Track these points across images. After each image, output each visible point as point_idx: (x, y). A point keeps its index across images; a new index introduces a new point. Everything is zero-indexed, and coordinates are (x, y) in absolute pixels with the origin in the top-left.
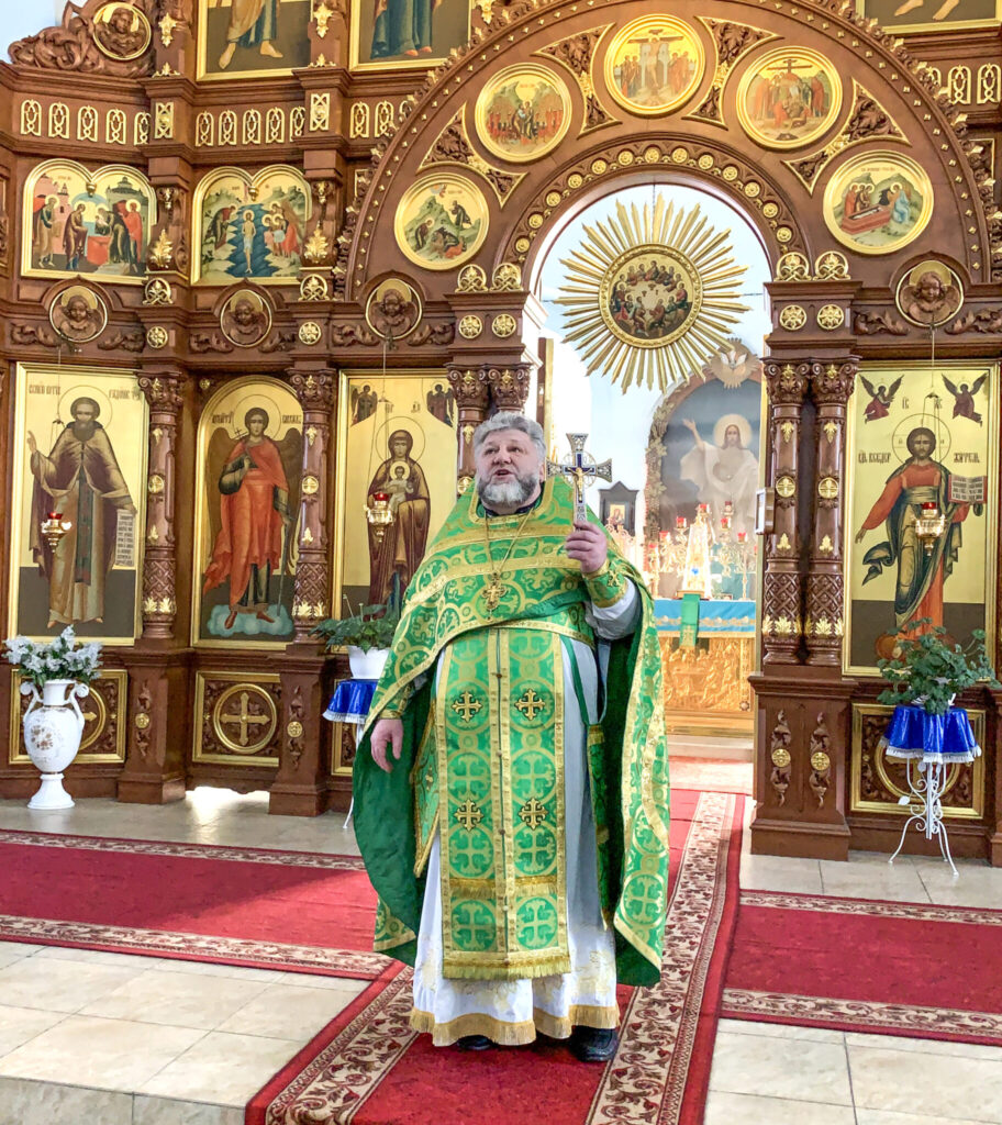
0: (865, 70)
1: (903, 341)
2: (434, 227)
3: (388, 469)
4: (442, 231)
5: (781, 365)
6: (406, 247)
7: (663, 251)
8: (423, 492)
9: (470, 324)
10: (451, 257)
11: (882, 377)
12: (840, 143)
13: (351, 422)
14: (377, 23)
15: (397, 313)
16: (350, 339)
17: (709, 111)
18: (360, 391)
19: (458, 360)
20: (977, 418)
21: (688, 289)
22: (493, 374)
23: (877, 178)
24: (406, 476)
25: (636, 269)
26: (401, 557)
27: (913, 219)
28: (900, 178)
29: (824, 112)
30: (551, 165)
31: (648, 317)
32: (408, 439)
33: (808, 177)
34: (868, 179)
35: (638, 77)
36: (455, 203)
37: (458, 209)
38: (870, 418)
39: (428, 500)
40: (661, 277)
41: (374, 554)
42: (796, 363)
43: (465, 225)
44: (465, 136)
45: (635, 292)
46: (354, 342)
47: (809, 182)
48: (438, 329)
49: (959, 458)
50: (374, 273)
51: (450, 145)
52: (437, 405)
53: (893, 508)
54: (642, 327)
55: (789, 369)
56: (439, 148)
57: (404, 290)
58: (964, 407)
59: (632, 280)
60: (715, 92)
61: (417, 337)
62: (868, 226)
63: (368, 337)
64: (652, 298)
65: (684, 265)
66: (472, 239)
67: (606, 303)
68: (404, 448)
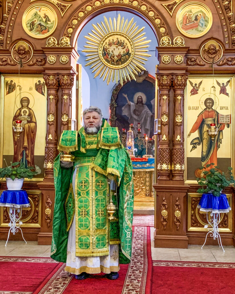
1: (204, 68)
2: (37, 23)
3: (20, 111)
4: (40, 24)
5: (162, 75)
6: (27, 29)
7: (120, 34)
8: (34, 120)
9: (52, 58)
10: (43, 34)
11: (195, 80)
13: (5, 94)
15: (23, 54)
16: (5, 63)
18: (9, 82)
19: (47, 72)
20: (227, 94)
21: (130, 48)
22: (60, 77)
23: (194, 11)
24: (27, 114)
25: (111, 41)
26: (26, 144)
27: (206, 26)
28: (201, 11)
31: (116, 58)
32: (28, 101)
33: (171, 10)
36: (45, 14)
37: (46, 16)
38: (192, 94)
39: (36, 123)
40: (120, 44)
41: (15, 143)
42: (168, 75)
43: (49, 23)
45: (111, 49)
46: (6, 64)
47: (171, 12)
48: (39, 60)
49: (222, 108)
50: (14, 39)
52: (39, 88)
53: (200, 125)
54: (113, 61)
55: (165, 77)
58: (223, 91)
59: (110, 45)
61: (31, 63)
62: (191, 28)
63: (12, 63)
64: (117, 51)
65: (128, 40)
66: (51, 28)
68: (26, 104)
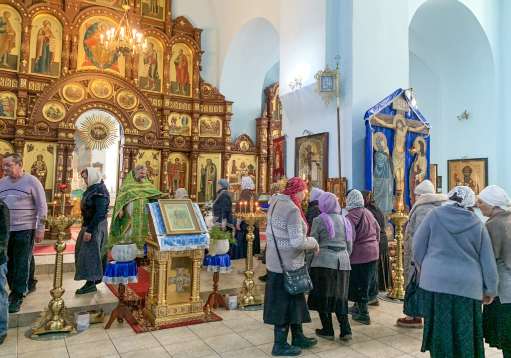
0: (140, 98)
1: (146, 146)
2: (52, 112)
3: (36, 163)
4: (54, 114)
6: (45, 116)
7: (102, 124)
8: (45, 168)
9: (63, 135)
10: (56, 119)
11: (141, 151)
12: (136, 110)
13: (27, 152)
14: (36, 65)
15: (43, 130)
16: (30, 134)
17: (112, 99)
18: (30, 145)
19: (59, 142)
20: (157, 159)
21: (107, 131)
22: (68, 145)
23: (142, 117)
24: (41, 165)
25: (96, 127)
27: (148, 125)
29: (133, 103)
30: (79, 104)
31: (98, 136)
32: (42, 157)
33: (130, 115)
34: (140, 117)
35: (98, 91)
36: (57, 108)
37: (58, 110)
38: (140, 158)
39: (47, 170)
40: (101, 129)
42: (129, 149)
43: (60, 113)
44: (60, 95)
45: (96, 131)
46: (32, 135)
48: (53, 134)
50: (37, 121)
51: (57, 96)
52: (50, 150)
54: (97, 138)
55: (127, 150)
56: (54, 97)
57: (45, 125)
59: (95, 129)
60: (113, 96)
61: (48, 136)
62: (140, 125)
63: (35, 134)
64: (99, 133)
66: (61, 116)
67: (90, 132)
68: (40, 159)
